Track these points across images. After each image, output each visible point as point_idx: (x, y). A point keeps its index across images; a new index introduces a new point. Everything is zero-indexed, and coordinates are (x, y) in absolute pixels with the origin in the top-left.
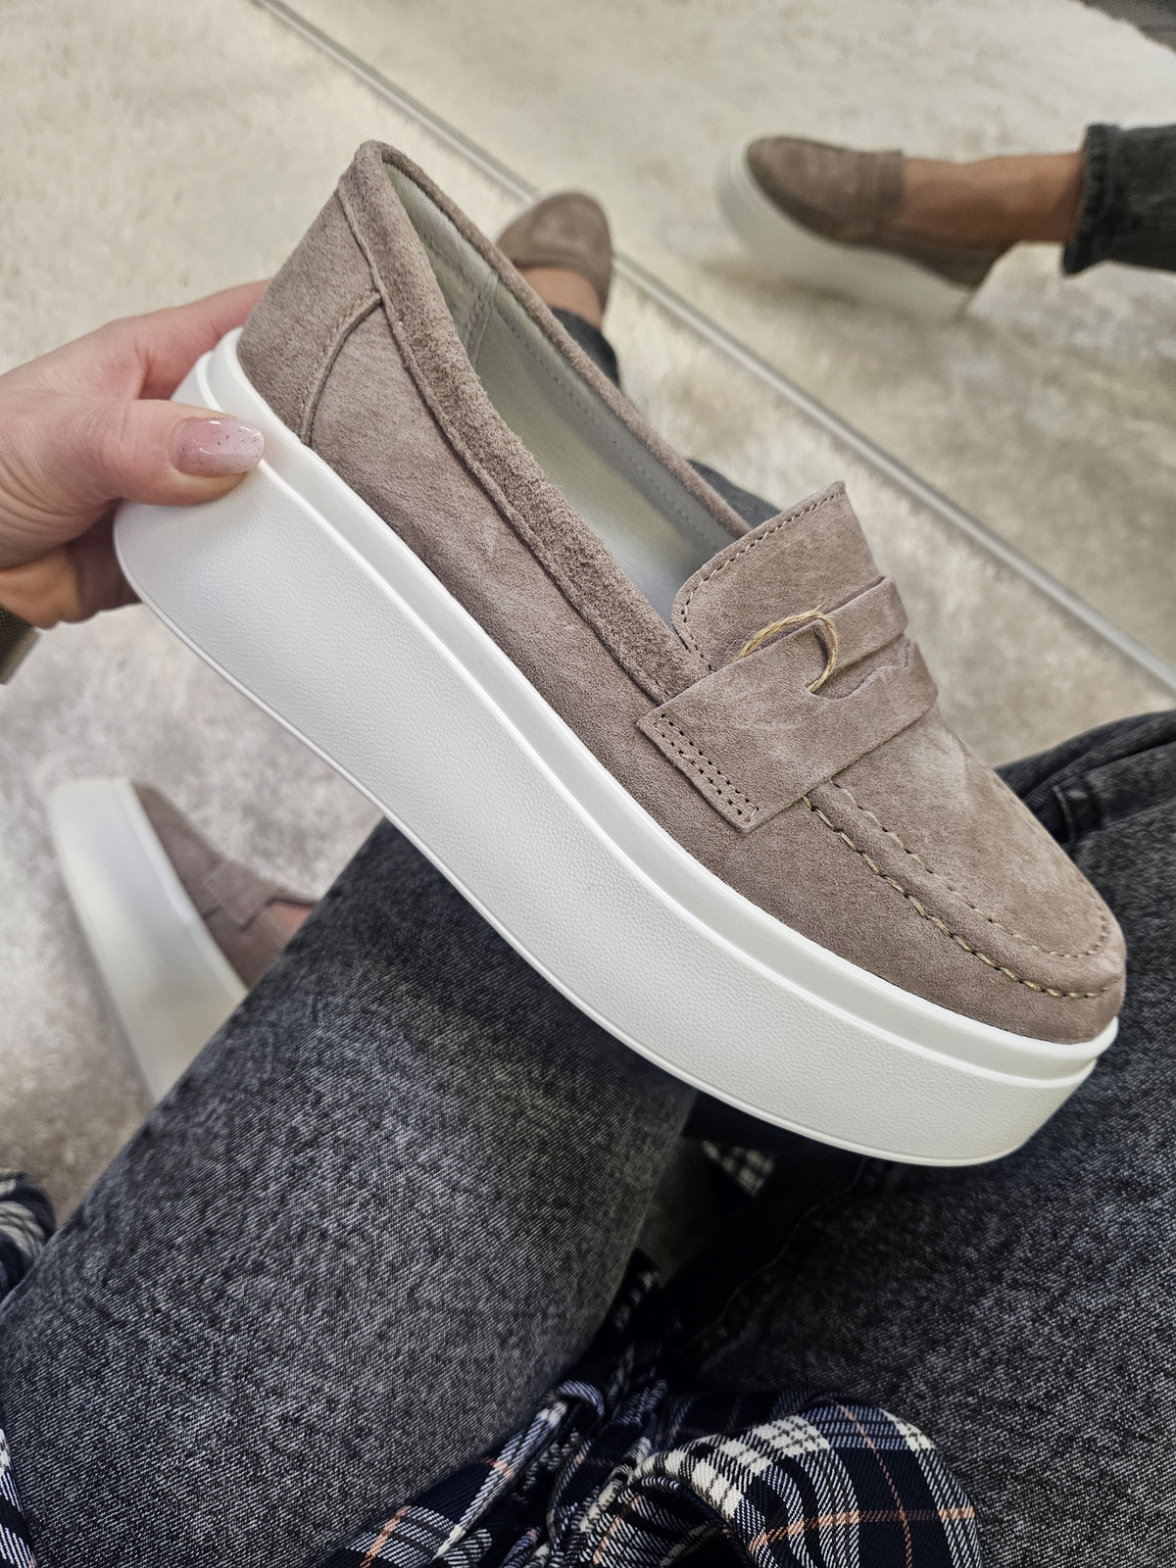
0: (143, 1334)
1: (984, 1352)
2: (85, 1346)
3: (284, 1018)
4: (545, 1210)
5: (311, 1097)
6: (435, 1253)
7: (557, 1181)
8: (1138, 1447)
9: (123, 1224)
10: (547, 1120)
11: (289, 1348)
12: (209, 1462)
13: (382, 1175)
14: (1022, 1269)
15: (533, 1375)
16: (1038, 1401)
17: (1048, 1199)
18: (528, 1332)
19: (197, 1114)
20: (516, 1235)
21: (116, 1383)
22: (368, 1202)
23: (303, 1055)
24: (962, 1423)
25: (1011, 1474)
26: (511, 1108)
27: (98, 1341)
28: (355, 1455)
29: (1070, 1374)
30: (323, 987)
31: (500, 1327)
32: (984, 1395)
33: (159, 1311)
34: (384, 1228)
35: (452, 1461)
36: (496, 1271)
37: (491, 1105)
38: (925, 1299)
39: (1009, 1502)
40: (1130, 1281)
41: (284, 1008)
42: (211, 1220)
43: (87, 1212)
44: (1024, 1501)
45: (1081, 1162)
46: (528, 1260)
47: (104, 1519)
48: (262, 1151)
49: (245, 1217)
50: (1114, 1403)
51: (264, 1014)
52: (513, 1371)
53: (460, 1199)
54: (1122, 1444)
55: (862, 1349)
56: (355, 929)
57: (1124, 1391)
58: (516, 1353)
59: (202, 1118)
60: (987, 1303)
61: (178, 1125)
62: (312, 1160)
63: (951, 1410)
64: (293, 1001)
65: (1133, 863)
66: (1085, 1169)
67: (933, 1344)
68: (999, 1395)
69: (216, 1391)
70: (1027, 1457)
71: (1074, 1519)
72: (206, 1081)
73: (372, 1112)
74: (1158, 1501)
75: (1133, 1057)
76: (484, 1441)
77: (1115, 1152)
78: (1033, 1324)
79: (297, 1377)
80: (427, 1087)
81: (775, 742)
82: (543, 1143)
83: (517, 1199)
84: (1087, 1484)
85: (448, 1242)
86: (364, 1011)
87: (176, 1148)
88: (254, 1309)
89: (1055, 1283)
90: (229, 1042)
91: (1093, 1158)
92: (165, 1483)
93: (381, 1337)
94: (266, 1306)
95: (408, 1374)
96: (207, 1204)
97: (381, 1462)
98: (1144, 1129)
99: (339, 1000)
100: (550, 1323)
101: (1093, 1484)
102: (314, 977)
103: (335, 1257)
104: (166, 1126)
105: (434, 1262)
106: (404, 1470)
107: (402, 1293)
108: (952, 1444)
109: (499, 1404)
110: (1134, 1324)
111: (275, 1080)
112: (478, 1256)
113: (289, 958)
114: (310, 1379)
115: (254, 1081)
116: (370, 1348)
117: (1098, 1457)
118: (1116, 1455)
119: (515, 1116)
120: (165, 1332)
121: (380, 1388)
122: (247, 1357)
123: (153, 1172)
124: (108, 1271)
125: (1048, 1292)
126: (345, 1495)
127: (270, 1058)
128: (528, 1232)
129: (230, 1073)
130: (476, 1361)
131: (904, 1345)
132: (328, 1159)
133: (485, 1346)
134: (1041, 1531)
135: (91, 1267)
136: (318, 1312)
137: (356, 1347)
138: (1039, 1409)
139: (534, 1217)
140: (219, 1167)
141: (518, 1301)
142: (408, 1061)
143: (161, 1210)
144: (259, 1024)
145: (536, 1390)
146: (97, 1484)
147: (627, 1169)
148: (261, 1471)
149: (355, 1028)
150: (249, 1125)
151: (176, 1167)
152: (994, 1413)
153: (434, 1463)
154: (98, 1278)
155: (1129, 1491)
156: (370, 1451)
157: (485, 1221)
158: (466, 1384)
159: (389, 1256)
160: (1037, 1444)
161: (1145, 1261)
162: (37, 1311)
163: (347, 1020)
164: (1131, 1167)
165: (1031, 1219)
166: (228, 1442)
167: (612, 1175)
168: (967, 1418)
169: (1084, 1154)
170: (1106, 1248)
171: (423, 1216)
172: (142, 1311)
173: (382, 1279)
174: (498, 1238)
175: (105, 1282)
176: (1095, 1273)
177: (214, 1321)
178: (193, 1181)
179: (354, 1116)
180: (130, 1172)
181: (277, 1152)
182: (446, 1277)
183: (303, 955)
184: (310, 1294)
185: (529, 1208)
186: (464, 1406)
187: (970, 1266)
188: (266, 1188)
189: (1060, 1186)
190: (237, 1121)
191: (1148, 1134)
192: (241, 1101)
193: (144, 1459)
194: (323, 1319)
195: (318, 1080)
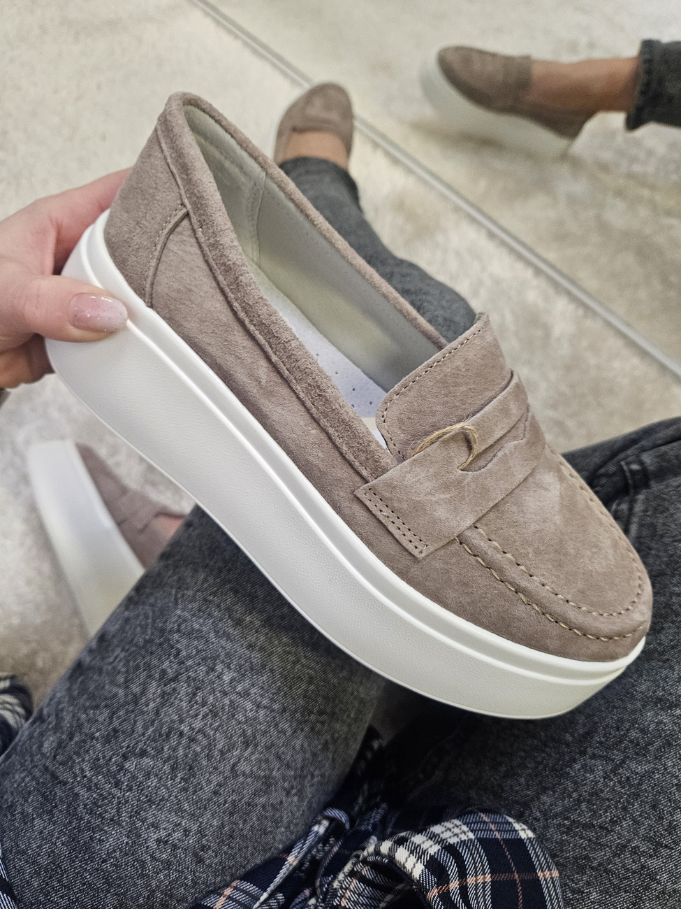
0: (77, 790)
1: (574, 795)
2: (43, 795)
3: (159, 601)
4: (312, 717)
5: (173, 651)
6: (247, 744)
7: (320, 700)
8: (664, 852)
9: (66, 722)
10: (313, 665)
11: (160, 800)
12: (115, 865)
13: (216, 699)
14: (598, 747)
15: (306, 810)
16: (606, 824)
17: (614, 707)
18: (303, 786)
19: (108, 657)
20: (295, 732)
21: (60, 817)
22: (207, 715)
23: (169, 626)
24: (561, 835)
25: (589, 866)
26: (292, 658)
27: (51, 792)
28: (200, 861)
29: (624, 809)
30: (181, 585)
31: (286, 785)
32: (574, 820)
33: (85, 776)
34: (217, 730)
35: (258, 861)
36: (283, 753)
37: (280, 656)
38: (541, 763)
39: (587, 881)
40: (661, 756)
41: (158, 595)
42: (116, 723)
43: (45, 712)
44: (596, 881)
45: (634, 686)
46: (302, 746)
47: (55, 897)
48: (145, 683)
49: (135, 722)
50: (650, 827)
51: (147, 597)
52: (294, 808)
53: (262, 713)
54: (654, 850)
55: (503, 790)
56: (200, 549)
57: (656, 820)
58: (296, 799)
59: (111, 660)
60: (577, 767)
61: (97, 663)
62: (174, 690)
63: (554, 828)
64: (164, 592)
65: (668, 509)
66: (636, 691)
67: (545, 790)
68: (583, 820)
69: (119, 825)
70: (598, 856)
71: (626, 892)
72: (114, 636)
73: (210, 661)
74: (675, 883)
75: (666, 625)
76: (277, 849)
77: (655, 681)
78: (604, 780)
79: (167, 818)
80: (242, 646)
81: (437, 507)
82: (311, 678)
83: (296, 711)
84: (634, 872)
85: (255, 738)
86: (205, 600)
87: (95, 677)
88: (141, 777)
89: (617, 756)
90: (127, 614)
91: (641, 684)
92: (90, 877)
93: (216, 793)
94: (148, 775)
95: (231, 814)
96: (114, 713)
97: (216, 864)
98: (672, 668)
99: (190, 593)
100: (316, 780)
101: (637, 873)
102: (175, 578)
103: (188, 747)
104: (91, 661)
105: (246, 750)
106: (229, 868)
107: (228, 768)
108: (555, 847)
109: (286, 828)
110: (663, 781)
111: (153, 640)
112: (272, 745)
113: (162, 564)
114: (174, 818)
115: (141, 640)
116: (210, 800)
117: (640, 857)
118: (651, 856)
119: (295, 663)
120: (89, 789)
121: (215, 823)
122: (137, 805)
123: (83, 691)
124: (57, 750)
125: (613, 761)
126: (195, 883)
127: (150, 626)
128: (302, 730)
129: (127, 633)
130: (272, 805)
131: (528, 789)
132: (183, 689)
133: (276, 796)
134: (606, 899)
135: (48, 746)
136: (178, 780)
137: (201, 800)
138: (607, 829)
139: (306, 721)
140: (120, 691)
141: (296, 770)
142: (231, 630)
143: (87, 715)
144: (144, 603)
145: (308, 818)
146: (51, 877)
147: (361, 690)
148: (146, 871)
149: (200, 610)
150: (137, 667)
151: (96, 688)
152: (580, 830)
153: (247, 863)
154: (51, 754)
155: (658, 877)
156: (209, 858)
157: (277, 725)
158: (266, 818)
159: (220, 746)
160: (604, 849)
161: (670, 745)
162: (17, 770)
163: (196, 605)
164: (663, 690)
165: (604, 719)
166: (126, 854)
167: (352, 694)
168: (564, 832)
169: (636, 681)
170: (648, 737)
171: (240, 723)
172: (75, 776)
173: (216, 759)
174: (285, 734)
175: (55, 757)
176: (641, 751)
177: (118, 784)
178: (106, 699)
179: (199, 664)
180: (69, 689)
181: (154, 684)
182: (253, 758)
183: (170, 562)
184: (173, 769)
185: (302, 716)
186: (265, 830)
187: (568, 745)
188: (147, 705)
189: (621, 700)
190: (131, 664)
191: (674, 670)
192: (134, 651)
193: (77, 864)
194: (181, 783)
195: (178, 641)
